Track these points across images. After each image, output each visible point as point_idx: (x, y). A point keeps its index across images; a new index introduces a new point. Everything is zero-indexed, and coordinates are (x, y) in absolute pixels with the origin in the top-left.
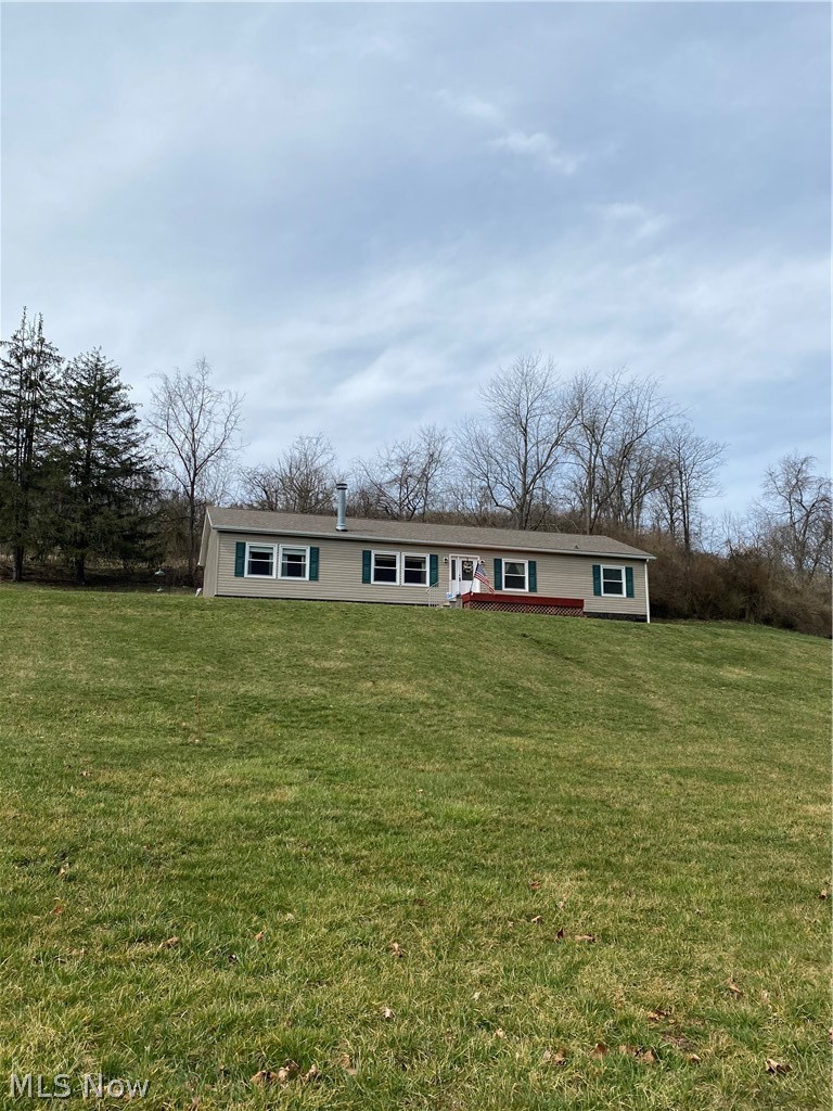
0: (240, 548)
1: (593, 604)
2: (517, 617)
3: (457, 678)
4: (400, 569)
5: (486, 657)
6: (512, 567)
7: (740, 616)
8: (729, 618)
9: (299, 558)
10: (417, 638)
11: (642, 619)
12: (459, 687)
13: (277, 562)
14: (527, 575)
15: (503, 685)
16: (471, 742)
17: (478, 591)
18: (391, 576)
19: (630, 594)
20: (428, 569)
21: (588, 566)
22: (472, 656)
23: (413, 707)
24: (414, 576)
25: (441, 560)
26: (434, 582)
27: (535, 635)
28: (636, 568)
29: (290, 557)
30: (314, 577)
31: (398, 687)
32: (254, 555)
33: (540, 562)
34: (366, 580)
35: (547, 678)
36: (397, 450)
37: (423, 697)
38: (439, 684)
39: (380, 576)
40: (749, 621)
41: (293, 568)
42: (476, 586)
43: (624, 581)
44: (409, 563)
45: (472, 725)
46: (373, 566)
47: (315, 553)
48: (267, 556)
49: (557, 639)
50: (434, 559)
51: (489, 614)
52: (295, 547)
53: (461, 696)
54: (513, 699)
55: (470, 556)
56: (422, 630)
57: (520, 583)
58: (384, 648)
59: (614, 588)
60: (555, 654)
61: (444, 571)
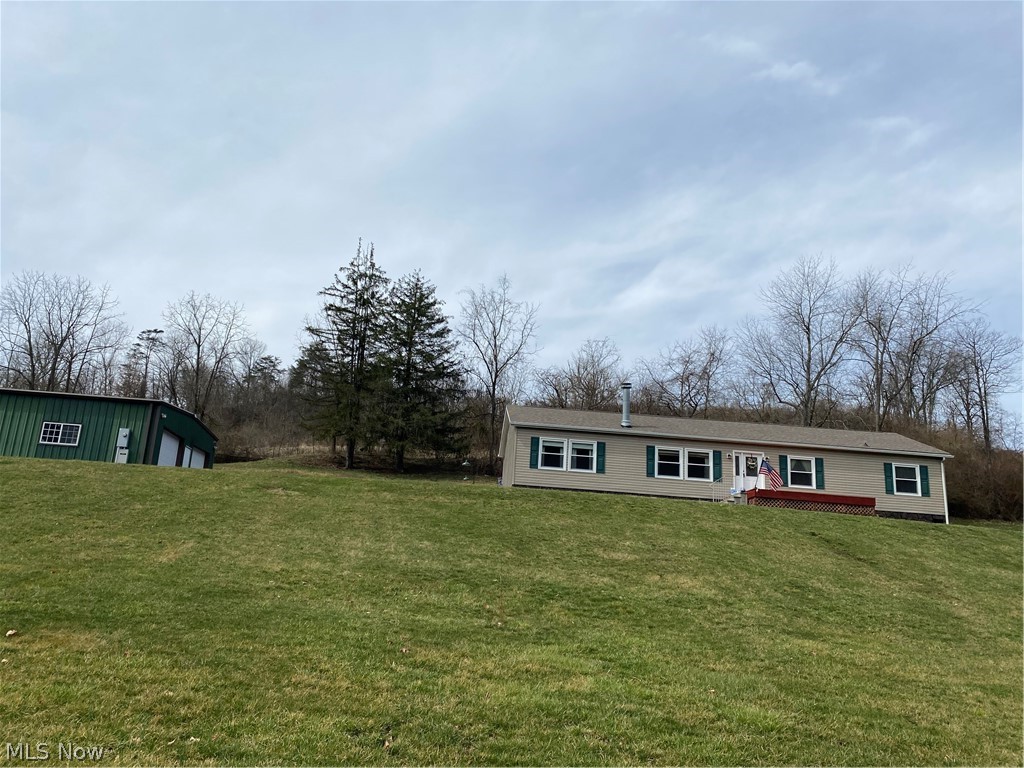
0: (535, 442)
1: (885, 503)
2: (805, 515)
3: (744, 575)
4: (683, 464)
5: (774, 555)
6: (798, 464)
9: (586, 452)
10: (703, 533)
11: (940, 519)
12: (747, 585)
13: (567, 455)
14: (813, 472)
15: (792, 584)
16: (761, 642)
17: (763, 487)
18: (675, 471)
19: (926, 493)
20: (711, 465)
21: (878, 464)
22: (758, 554)
23: (701, 603)
24: (697, 471)
25: (725, 455)
26: (718, 477)
27: (824, 534)
28: (931, 467)
29: (580, 451)
30: (601, 469)
31: (685, 581)
32: (547, 449)
33: (828, 459)
34: (650, 474)
35: (838, 579)
36: (679, 350)
37: (711, 593)
38: (725, 579)
39: (664, 470)
41: (581, 462)
42: (761, 482)
43: (918, 480)
44: (692, 458)
45: (761, 625)
47: (601, 448)
48: (558, 450)
49: (848, 540)
50: (717, 455)
51: (775, 511)
52: (584, 442)
53: (749, 595)
54: (803, 600)
55: (754, 453)
56: (707, 525)
57: (806, 480)
58: (669, 542)
59: (907, 486)
60: (846, 554)
61: (728, 467)
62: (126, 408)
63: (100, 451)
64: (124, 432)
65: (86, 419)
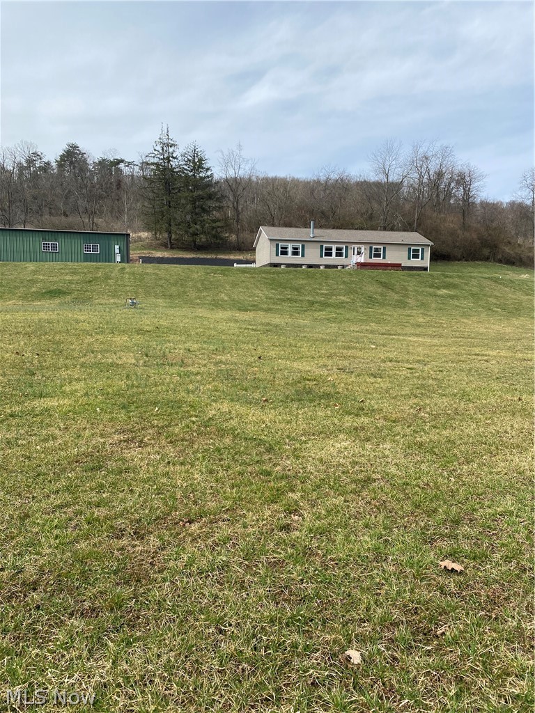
0: (277, 245)
1: (406, 262)
2: (376, 272)
3: (357, 295)
4: (334, 251)
5: (365, 288)
6: (377, 250)
7: (487, 259)
8: (480, 260)
9: (297, 249)
10: (344, 282)
11: (425, 269)
12: (357, 298)
13: (290, 250)
14: (382, 252)
15: (369, 297)
16: (361, 310)
17: (363, 261)
18: (330, 255)
19: (422, 259)
20: (344, 251)
21: (406, 248)
22: (360, 288)
23: (347, 303)
24: (339, 254)
25: (349, 248)
26: (346, 257)
27: (381, 280)
28: (426, 248)
29: (294, 248)
30: (303, 256)
31: (342, 298)
32: (282, 248)
33: (388, 248)
34: (321, 256)
35: (381, 295)
37: (349, 300)
38: (352, 297)
39: (327, 254)
40: (490, 261)
41: (295, 253)
42: (362, 259)
43: (420, 254)
44: (338, 249)
45: (361, 307)
46: (324, 251)
47: (303, 246)
48: (286, 248)
49: (387, 282)
50: (347, 247)
51: (367, 272)
52: (296, 245)
53: (358, 300)
54: (371, 301)
55: (360, 246)
56: (346, 280)
57: (378, 256)
58: (335, 287)
59: (416, 257)
60: (385, 287)
61: (351, 252)
62: (115, 237)
63: (109, 258)
64: (117, 247)
65: (100, 241)
